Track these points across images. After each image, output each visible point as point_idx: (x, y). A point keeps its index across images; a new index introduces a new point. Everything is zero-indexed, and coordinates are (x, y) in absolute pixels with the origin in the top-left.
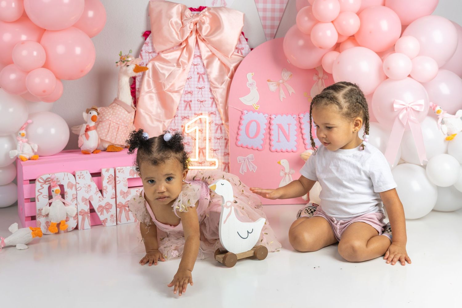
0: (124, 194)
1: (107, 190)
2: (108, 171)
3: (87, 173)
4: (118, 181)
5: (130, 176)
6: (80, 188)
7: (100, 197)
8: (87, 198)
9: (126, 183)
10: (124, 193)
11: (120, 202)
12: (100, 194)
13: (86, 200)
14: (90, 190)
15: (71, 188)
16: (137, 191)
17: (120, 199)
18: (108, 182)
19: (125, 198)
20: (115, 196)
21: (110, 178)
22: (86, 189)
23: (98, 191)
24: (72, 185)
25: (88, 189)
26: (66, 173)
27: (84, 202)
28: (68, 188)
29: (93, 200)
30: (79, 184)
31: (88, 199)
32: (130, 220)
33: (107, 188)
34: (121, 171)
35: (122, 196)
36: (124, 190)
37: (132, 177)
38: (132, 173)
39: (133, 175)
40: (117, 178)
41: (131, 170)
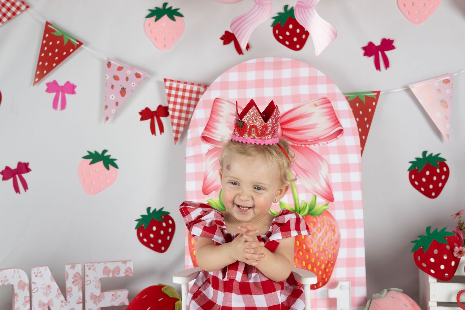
0: (96, 299)
1: (72, 292)
2: (73, 267)
3: (46, 270)
4: (87, 281)
5: (104, 274)
6: (36, 290)
7: (62, 301)
8: (46, 302)
9: (99, 284)
10: (96, 297)
11: (90, 309)
12: (62, 298)
13: (44, 305)
14: (50, 292)
15: (23, 289)
16: (113, 295)
17: (90, 305)
18: (73, 282)
19: (96, 304)
20: (82, 301)
21: (75, 276)
22: (45, 291)
23: (59, 294)
24: (24, 285)
25: (47, 291)
26: (16, 270)
27: (41, 308)
28: (19, 289)
29: (53, 305)
30: (35, 283)
31: (47, 304)
33: (72, 290)
34: (92, 268)
35: (93, 301)
36: (95, 294)
37: (107, 277)
38: (106, 271)
39: (108, 274)
40: (86, 277)
41: (106, 267)
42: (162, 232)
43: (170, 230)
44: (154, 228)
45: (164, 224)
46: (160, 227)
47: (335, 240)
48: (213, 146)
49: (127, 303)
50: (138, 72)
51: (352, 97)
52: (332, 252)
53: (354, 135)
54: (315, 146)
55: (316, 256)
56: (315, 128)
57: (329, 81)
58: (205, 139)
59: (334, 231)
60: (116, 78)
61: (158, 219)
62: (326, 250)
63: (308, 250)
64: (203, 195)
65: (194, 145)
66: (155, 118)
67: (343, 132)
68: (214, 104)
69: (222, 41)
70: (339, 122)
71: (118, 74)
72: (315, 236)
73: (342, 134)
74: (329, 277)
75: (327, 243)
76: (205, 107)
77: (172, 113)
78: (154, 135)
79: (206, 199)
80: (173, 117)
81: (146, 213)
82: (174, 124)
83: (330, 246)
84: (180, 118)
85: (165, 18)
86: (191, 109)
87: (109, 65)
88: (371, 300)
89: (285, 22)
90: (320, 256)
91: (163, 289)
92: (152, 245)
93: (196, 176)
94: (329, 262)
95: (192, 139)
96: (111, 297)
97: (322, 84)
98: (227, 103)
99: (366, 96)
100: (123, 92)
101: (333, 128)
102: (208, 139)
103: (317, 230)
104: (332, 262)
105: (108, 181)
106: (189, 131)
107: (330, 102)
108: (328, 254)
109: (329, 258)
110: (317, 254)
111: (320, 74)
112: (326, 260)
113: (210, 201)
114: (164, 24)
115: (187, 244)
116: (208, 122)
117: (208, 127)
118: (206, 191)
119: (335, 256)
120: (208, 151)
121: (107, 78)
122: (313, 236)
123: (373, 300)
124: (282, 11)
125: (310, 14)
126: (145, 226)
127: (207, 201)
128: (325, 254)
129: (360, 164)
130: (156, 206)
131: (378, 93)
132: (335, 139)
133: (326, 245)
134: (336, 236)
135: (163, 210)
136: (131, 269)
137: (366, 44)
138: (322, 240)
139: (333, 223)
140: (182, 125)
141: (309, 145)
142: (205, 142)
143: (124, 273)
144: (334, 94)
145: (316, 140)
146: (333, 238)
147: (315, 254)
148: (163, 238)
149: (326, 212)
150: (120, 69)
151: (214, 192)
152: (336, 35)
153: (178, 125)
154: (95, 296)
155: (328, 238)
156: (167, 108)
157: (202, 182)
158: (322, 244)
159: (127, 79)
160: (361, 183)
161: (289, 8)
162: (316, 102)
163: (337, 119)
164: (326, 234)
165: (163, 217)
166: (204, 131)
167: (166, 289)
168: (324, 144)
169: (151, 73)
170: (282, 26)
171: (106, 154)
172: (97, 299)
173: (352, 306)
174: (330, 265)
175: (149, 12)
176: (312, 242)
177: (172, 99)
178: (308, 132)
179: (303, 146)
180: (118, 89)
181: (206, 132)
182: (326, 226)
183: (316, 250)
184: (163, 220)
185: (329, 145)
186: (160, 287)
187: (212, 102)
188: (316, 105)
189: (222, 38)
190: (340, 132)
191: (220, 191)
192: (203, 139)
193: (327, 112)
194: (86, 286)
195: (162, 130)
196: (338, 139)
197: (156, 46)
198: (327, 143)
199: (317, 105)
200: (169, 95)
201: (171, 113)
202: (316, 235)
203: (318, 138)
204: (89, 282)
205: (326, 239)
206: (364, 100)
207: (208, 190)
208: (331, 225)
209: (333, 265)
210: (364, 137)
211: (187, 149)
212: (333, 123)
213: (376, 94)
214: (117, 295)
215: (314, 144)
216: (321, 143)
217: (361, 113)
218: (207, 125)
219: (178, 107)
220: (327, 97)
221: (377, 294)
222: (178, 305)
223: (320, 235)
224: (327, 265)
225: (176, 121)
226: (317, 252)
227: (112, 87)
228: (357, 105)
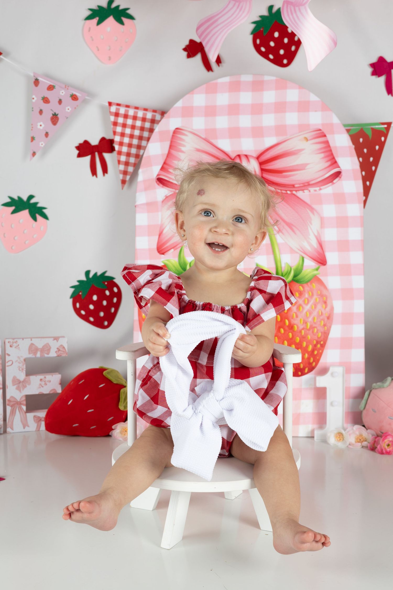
0: (19, 384)
4: (9, 361)
5: (29, 353)
9: (23, 366)
10: (20, 382)
11: (12, 397)
16: (41, 380)
17: (12, 392)
19: (20, 391)
20: (1, 387)
32: (28, 426)
34: (15, 345)
35: (15, 387)
36: (18, 377)
37: (34, 356)
38: (32, 348)
39: (35, 353)
40: (7, 357)
41: (32, 344)
42: (105, 303)
43: (115, 300)
44: (95, 298)
45: (107, 293)
46: (102, 296)
47: (327, 315)
48: (171, 191)
49: (59, 391)
50: (75, 93)
51: (355, 130)
52: (322, 330)
53: (355, 179)
54: (304, 192)
55: (301, 335)
56: (304, 169)
57: (325, 108)
58: (161, 181)
59: (325, 302)
60: (46, 100)
61: (100, 286)
62: (314, 327)
63: (291, 327)
64: (158, 254)
65: (146, 189)
66: (97, 154)
67: (342, 175)
68: (173, 136)
69: (185, 54)
70: (336, 162)
71: (48, 94)
72: (301, 308)
73: (340, 178)
74: (317, 361)
75: (316, 318)
76: (161, 140)
77: (119, 148)
78: (95, 176)
79: (162, 260)
80: (120, 153)
81: (84, 278)
82: (121, 163)
83: (320, 322)
84: (128, 155)
85: (111, 20)
86: (144, 143)
87: (36, 82)
88: (371, 391)
89: (269, 29)
90: (306, 335)
91: (104, 373)
92: (92, 319)
93: (150, 230)
94: (318, 342)
95: (144, 181)
96: (39, 382)
97: (316, 111)
98: (190, 136)
99: (372, 129)
100: (55, 119)
101: (328, 169)
102: (165, 182)
103: (304, 301)
104: (322, 343)
105: (35, 236)
106: (140, 171)
107: (325, 136)
108: (317, 332)
109: (318, 338)
110: (303, 332)
111: (313, 98)
112: (314, 340)
113: (167, 262)
114: (109, 29)
115: (136, 317)
116: (166, 160)
117: (165, 166)
118: (161, 250)
119: (326, 334)
120: (164, 198)
121: (34, 101)
122: (298, 308)
123: (373, 391)
124: (265, 13)
125: (301, 13)
126: (83, 294)
127: (162, 262)
128: (313, 332)
129: (362, 218)
130: (97, 269)
131: (389, 124)
132: (330, 184)
133: (315, 321)
134: (328, 309)
135: (107, 274)
136: (64, 348)
137: (374, 60)
138: (310, 314)
139: (325, 292)
140: (131, 163)
141: (296, 191)
142: (161, 185)
143: (56, 352)
144: (331, 125)
145: (306, 185)
146: (324, 312)
147: (301, 332)
148: (106, 309)
149: (316, 279)
150: (51, 88)
151: (172, 250)
152: (335, 44)
153: (127, 164)
154: (19, 380)
155: (318, 313)
156: (111, 142)
157: (156, 239)
158: (310, 319)
159: (60, 102)
160: (362, 241)
161: (275, 10)
162: (306, 136)
163: (334, 158)
164: (315, 308)
165: (106, 283)
166: (159, 172)
167: (108, 373)
168: (315, 191)
169: (91, 94)
170: (265, 34)
171: (33, 201)
172: (21, 384)
173: (346, 398)
174: (319, 346)
175: (89, 13)
176: (297, 316)
177: (119, 129)
178: (297, 174)
179: (289, 192)
180: (48, 115)
181: (163, 173)
182: (315, 297)
183: (301, 327)
184: (106, 287)
185: (322, 192)
186: (101, 370)
187: (171, 134)
188: (307, 139)
189: (185, 49)
190: (338, 174)
191: (179, 250)
192: (158, 182)
193: (321, 149)
194: (7, 368)
195: (105, 170)
196: (334, 183)
197: (98, 59)
198: (320, 189)
199: (309, 139)
200: (115, 124)
201: (117, 147)
202: (303, 308)
203: (308, 182)
204: (10, 363)
205: (315, 313)
206: (370, 134)
207: (165, 248)
208: (321, 296)
209: (323, 346)
210: (368, 183)
211: (138, 194)
212: (329, 163)
213: (386, 126)
214: (46, 380)
215: (303, 190)
216: (312, 189)
217: (365, 150)
218: (165, 163)
219: (126, 140)
220: (321, 128)
221: (378, 384)
222: (124, 393)
223: (307, 308)
224: (315, 346)
225: (123, 158)
226: (303, 329)
227: (41, 112)
228: (361, 140)
